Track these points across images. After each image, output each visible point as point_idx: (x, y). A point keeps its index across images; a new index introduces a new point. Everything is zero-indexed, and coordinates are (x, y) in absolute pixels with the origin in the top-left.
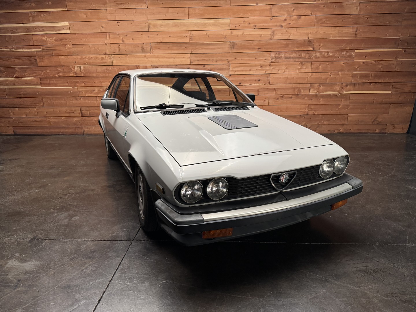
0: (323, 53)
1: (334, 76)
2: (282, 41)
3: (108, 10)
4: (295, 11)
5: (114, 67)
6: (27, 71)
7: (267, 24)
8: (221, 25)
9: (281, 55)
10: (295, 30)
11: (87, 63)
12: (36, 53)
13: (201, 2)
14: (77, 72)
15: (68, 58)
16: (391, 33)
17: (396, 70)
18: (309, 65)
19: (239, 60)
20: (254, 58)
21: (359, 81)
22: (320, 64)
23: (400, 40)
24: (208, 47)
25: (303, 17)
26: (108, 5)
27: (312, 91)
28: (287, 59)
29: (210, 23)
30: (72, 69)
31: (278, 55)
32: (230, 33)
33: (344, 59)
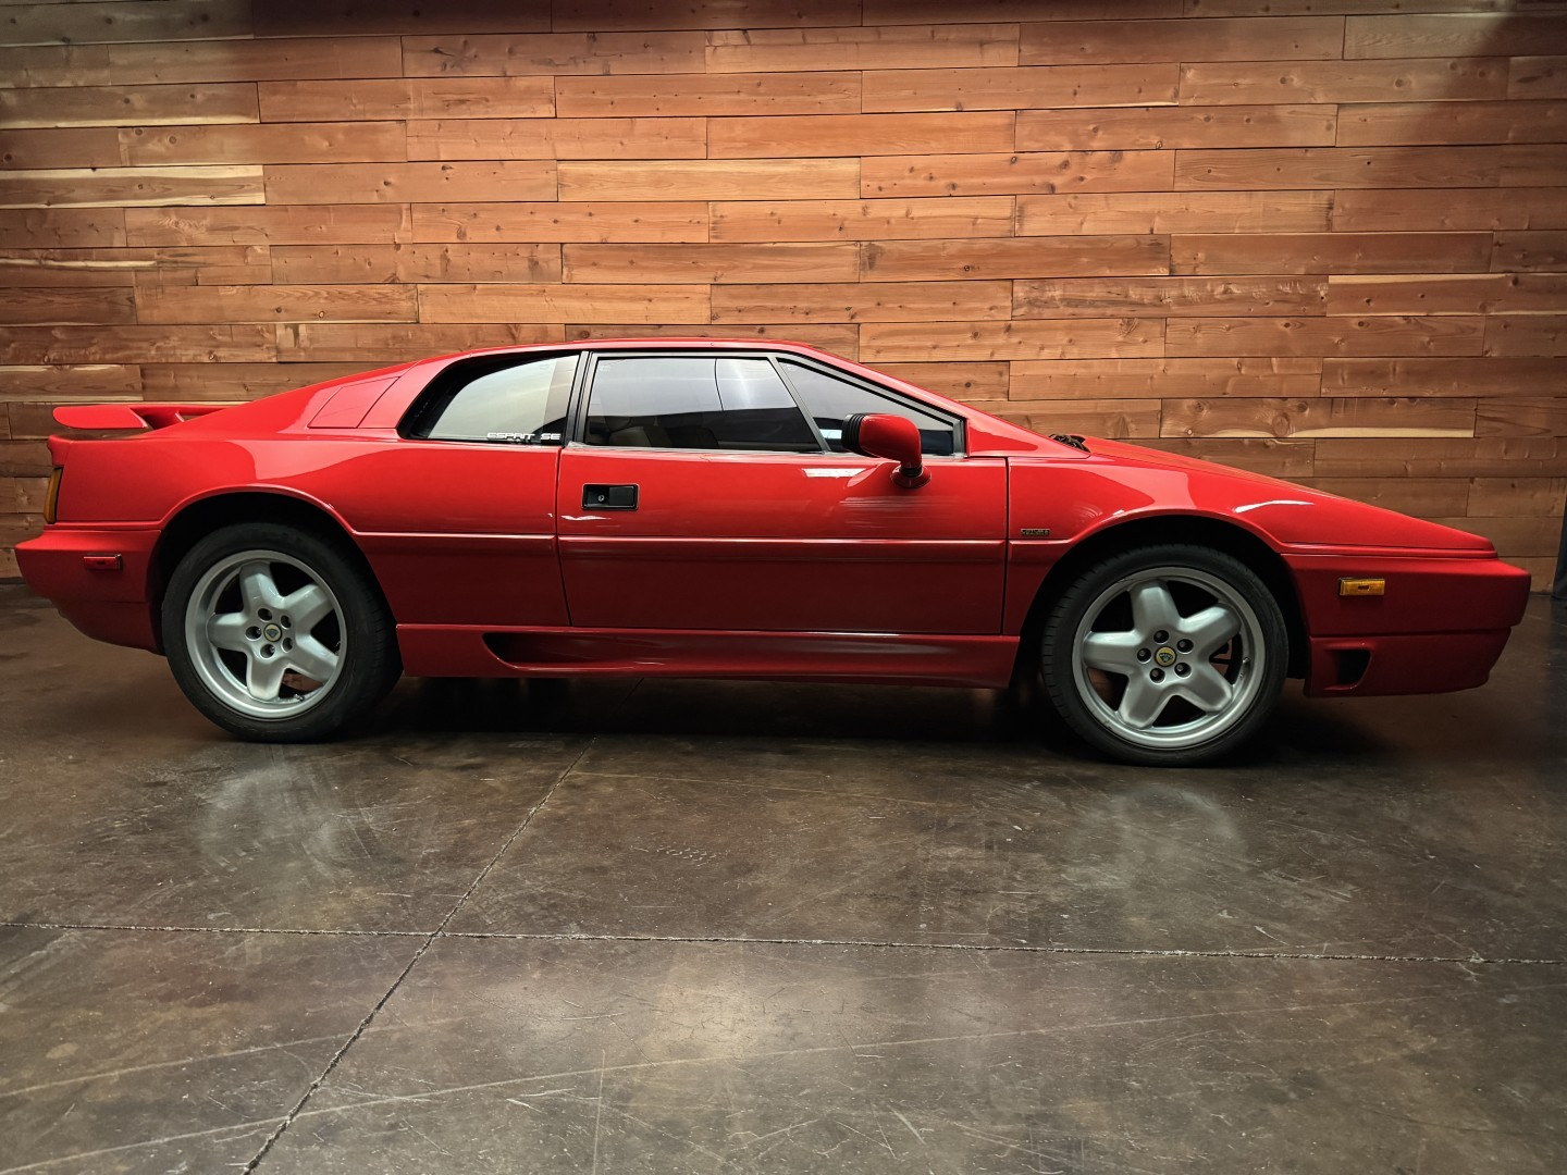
0: (1209, 287)
1: (1255, 372)
2: (1055, 244)
3: (411, 125)
4: (1100, 133)
5: (422, 330)
6: (95, 341)
7: (997, 180)
8: (828, 181)
9: (1050, 294)
10: (1103, 203)
11: (322, 314)
12: (133, 274)
13: (754, 98)
14: (281, 347)
15: (253, 293)
16: (1459, 217)
17: (1487, 352)
18: (1159, 329)
19: (892, 309)
20: (950, 305)
21: (1346, 391)
22: (1197, 329)
23: (1495, 240)
24: (778, 261)
25: (1129, 156)
26: (412, 106)
27: (1170, 429)
28: (1071, 306)
29: (786, 174)
30: (266, 335)
31: (1038, 294)
32: (860, 210)
33: (1286, 308)
